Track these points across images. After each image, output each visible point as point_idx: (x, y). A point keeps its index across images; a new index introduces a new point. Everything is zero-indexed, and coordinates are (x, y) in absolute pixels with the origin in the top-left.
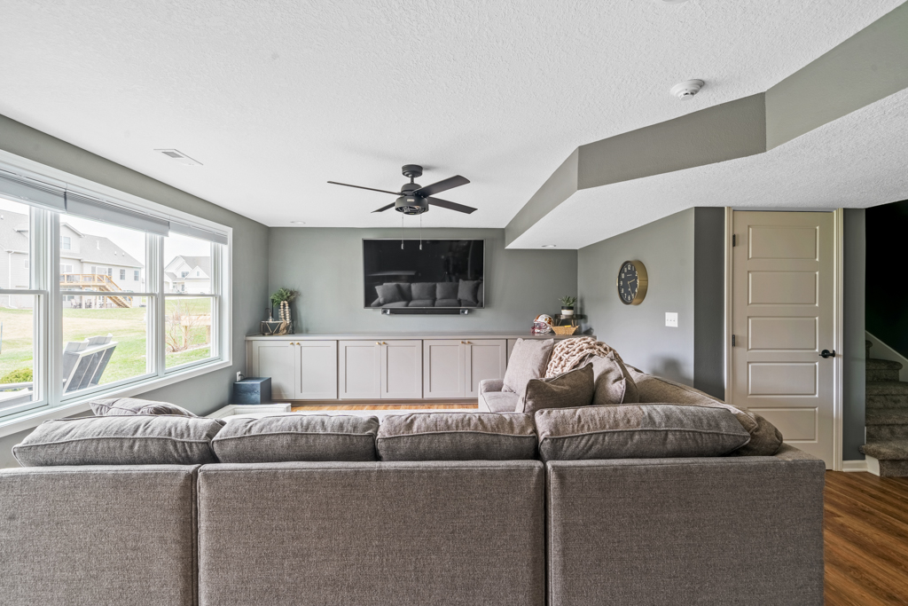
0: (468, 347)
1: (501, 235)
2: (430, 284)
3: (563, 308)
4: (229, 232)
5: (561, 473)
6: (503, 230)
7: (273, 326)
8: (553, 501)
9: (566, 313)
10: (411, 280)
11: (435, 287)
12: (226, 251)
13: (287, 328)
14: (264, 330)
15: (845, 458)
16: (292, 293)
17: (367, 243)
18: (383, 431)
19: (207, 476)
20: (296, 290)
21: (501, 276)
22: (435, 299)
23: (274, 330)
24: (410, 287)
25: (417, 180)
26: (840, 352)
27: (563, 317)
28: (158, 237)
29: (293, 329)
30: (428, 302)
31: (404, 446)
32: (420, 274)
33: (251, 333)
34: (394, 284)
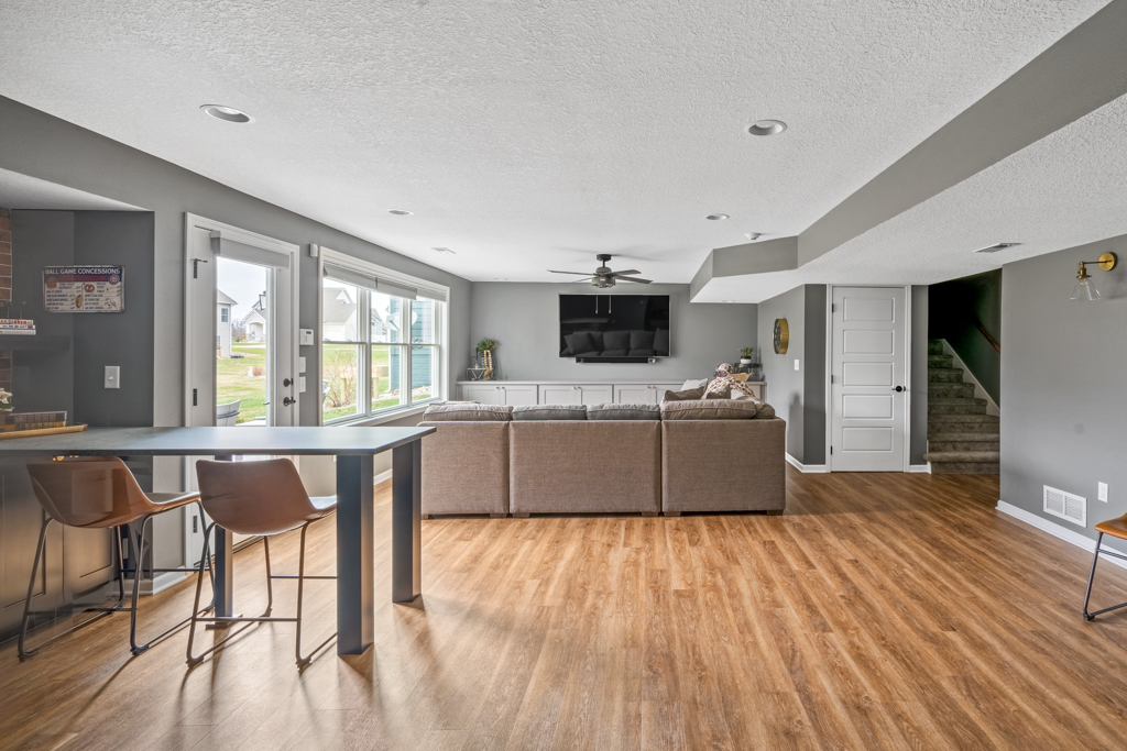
0: (654, 391)
1: (686, 290)
2: (624, 332)
3: (742, 358)
4: (446, 290)
5: (667, 425)
6: (689, 285)
7: (478, 373)
8: (664, 437)
9: (744, 361)
10: (603, 328)
11: (628, 336)
12: (445, 306)
13: (489, 374)
14: (468, 376)
15: (911, 463)
16: (493, 342)
17: (562, 298)
18: (589, 408)
19: (514, 425)
20: (496, 339)
21: (685, 329)
22: (628, 349)
23: (480, 377)
24: (602, 336)
25: (608, 264)
26: (909, 387)
27: (741, 366)
28: (409, 300)
29: (494, 376)
30: (622, 352)
31: (599, 414)
32: (614, 321)
33: (460, 379)
34: (585, 333)
